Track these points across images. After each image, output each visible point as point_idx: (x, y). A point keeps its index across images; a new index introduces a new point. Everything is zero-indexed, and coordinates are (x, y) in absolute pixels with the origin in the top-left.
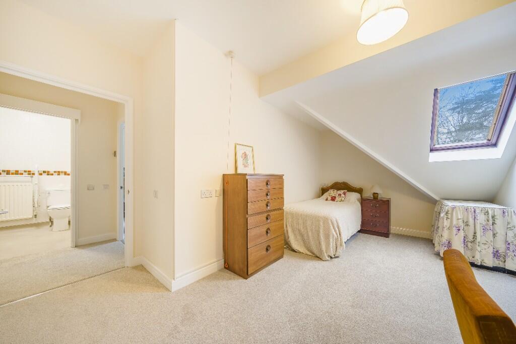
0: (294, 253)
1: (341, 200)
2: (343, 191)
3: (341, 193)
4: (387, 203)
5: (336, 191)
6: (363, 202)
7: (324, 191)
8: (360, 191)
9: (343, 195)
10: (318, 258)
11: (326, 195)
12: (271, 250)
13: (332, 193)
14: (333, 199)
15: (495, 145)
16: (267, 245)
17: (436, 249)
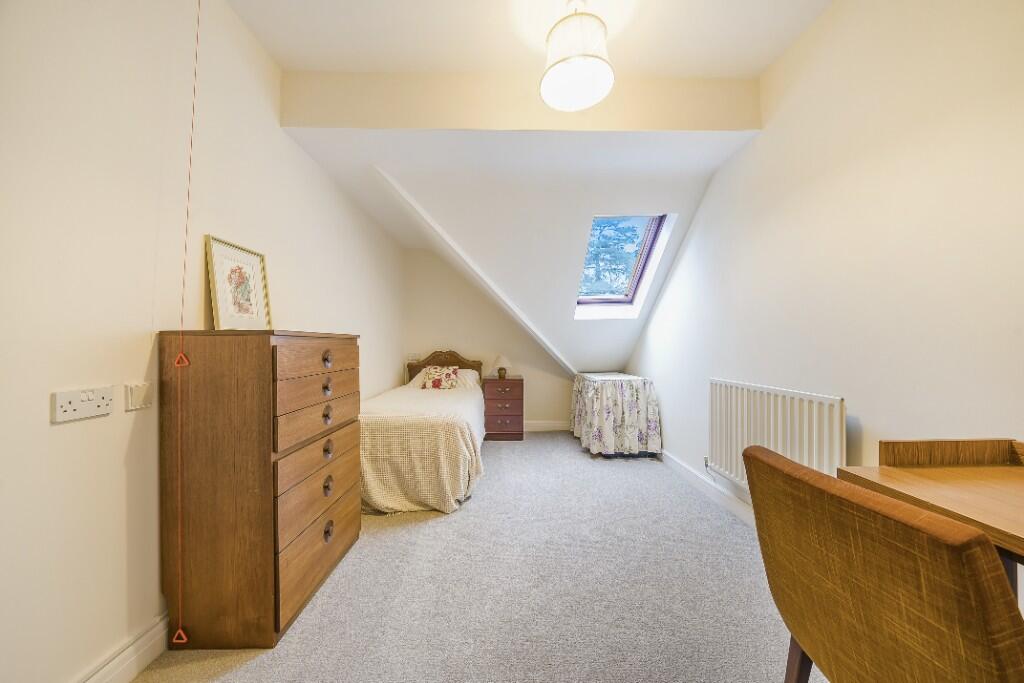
0: (384, 517)
1: (452, 385)
2: (451, 368)
3: (450, 372)
4: (518, 384)
5: (439, 368)
6: (485, 384)
7: (412, 370)
8: (476, 366)
9: (453, 376)
10: (436, 511)
11: (419, 378)
12: (335, 530)
13: (434, 372)
14: (437, 384)
15: (631, 302)
16: (326, 521)
17: (583, 445)
